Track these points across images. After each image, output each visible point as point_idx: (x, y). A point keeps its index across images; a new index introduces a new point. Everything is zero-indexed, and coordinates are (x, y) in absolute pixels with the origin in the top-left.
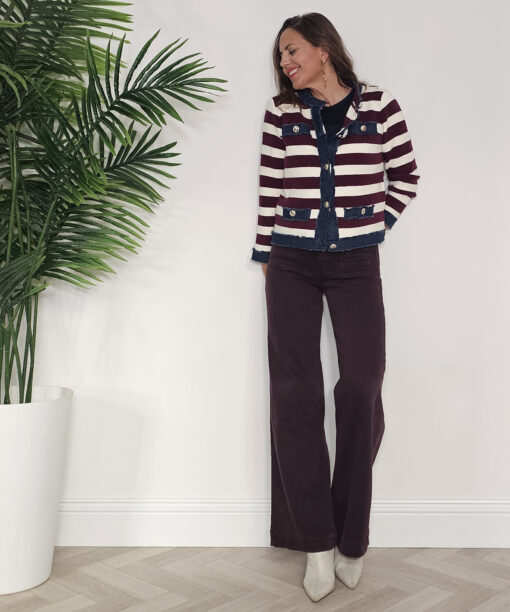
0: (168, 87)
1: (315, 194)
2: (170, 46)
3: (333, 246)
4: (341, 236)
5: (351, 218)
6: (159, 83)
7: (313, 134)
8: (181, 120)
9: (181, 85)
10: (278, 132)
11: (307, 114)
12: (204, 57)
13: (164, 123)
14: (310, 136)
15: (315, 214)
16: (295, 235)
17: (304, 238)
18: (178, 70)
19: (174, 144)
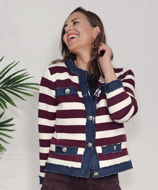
0: (8, 88)
1: (82, 137)
2: (10, 65)
3: (96, 174)
4: (101, 167)
5: (107, 153)
6: (3, 85)
7: (80, 94)
8: (15, 106)
9: (16, 87)
10: (52, 93)
11: (75, 79)
12: (28, 71)
13: (6, 107)
14: (78, 96)
15: (81, 151)
16: (65, 165)
17: (72, 168)
18: (14, 78)
19: (12, 119)
